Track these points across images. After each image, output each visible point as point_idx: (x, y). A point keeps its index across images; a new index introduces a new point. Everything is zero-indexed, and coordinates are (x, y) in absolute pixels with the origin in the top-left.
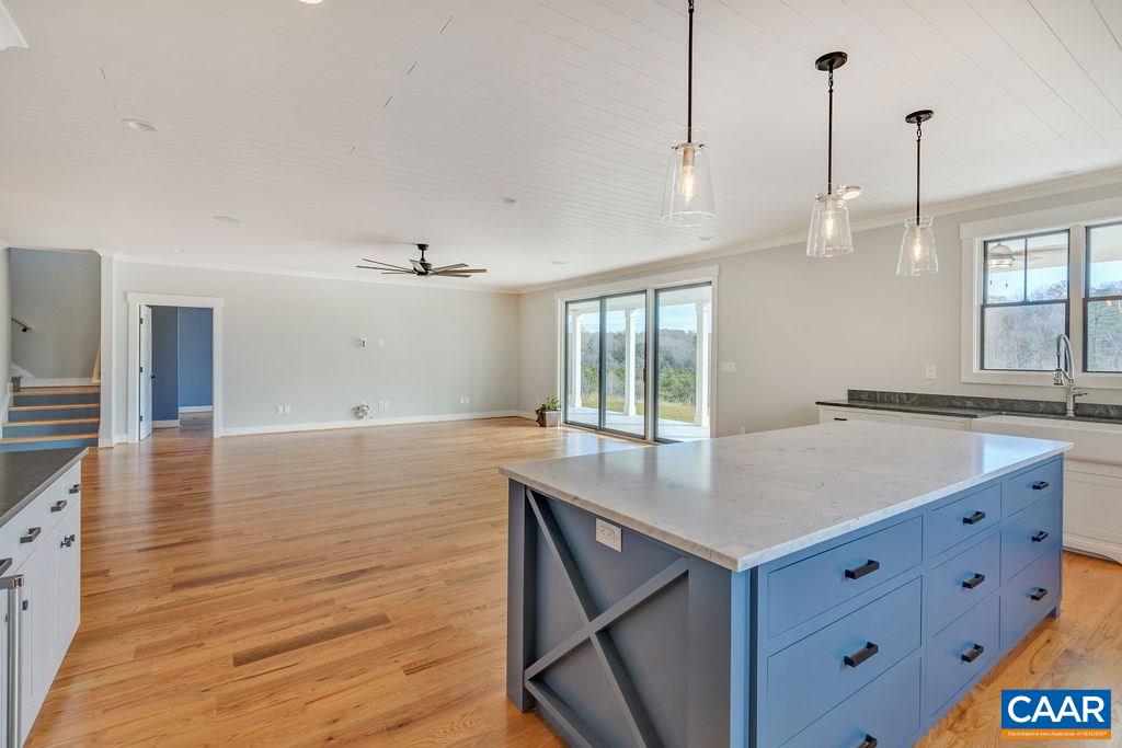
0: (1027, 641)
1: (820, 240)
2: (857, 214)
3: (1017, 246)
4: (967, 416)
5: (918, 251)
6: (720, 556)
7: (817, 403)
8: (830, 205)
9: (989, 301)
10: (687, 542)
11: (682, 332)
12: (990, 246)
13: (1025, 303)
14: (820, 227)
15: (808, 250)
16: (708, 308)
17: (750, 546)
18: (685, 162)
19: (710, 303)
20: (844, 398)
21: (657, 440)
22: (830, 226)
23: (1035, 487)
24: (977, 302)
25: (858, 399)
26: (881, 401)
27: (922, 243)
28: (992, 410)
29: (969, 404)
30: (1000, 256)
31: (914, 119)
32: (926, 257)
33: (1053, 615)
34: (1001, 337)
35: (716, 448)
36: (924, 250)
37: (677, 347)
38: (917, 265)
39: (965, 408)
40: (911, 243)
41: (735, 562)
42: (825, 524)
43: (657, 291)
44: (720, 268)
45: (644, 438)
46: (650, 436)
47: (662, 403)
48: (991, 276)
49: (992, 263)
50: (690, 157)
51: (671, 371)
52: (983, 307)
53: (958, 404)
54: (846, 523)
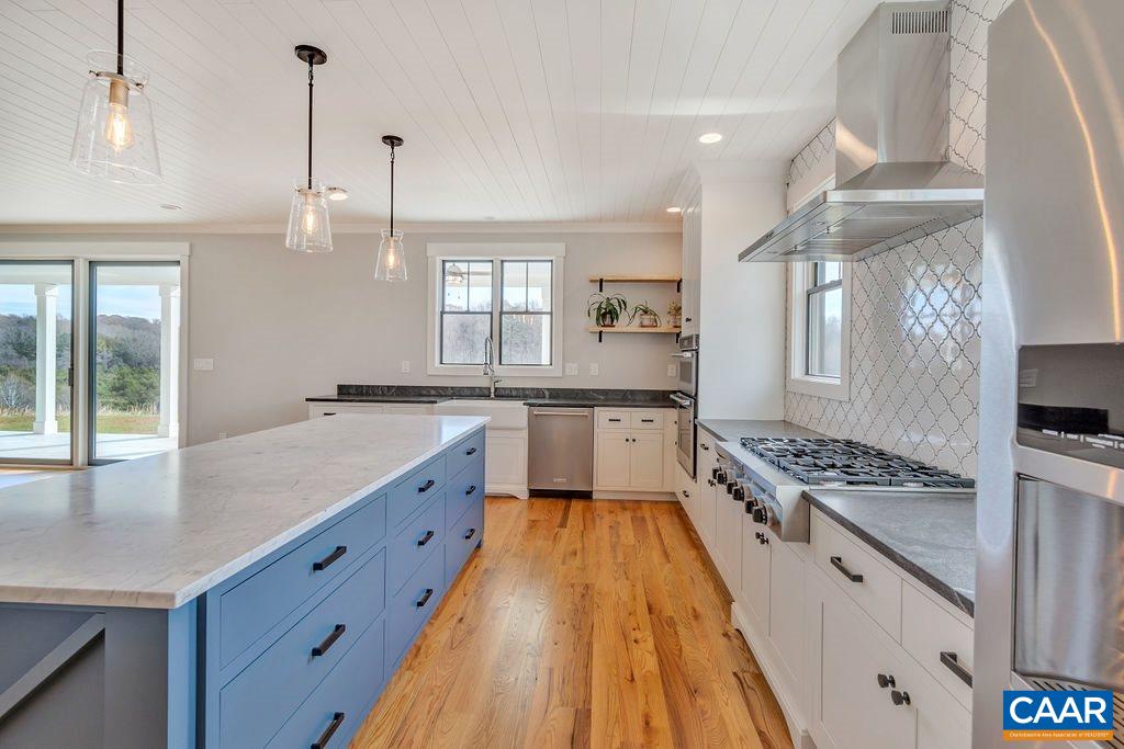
0: (464, 571)
1: (301, 234)
2: (338, 217)
3: (463, 267)
4: (429, 402)
5: (391, 260)
6: (151, 596)
7: (307, 400)
8: (310, 200)
9: (447, 309)
10: (101, 593)
11: (145, 321)
12: (448, 265)
13: (468, 312)
14: (300, 220)
15: (287, 241)
16: (176, 295)
17: (196, 572)
18: (113, 98)
19: (179, 289)
20: (333, 393)
21: (92, 463)
22: (310, 222)
23: (469, 453)
24: (438, 310)
25: (348, 393)
26: (368, 394)
27: (395, 253)
28: (445, 396)
29: (433, 392)
30: (454, 274)
31: (388, 141)
32: (398, 266)
33: (479, 546)
34: (459, 338)
35: (187, 462)
36: (396, 260)
37: (135, 340)
38: (391, 272)
39: (429, 396)
40: (386, 253)
41: (172, 597)
42: (292, 523)
43: (93, 265)
44: (191, 246)
45: (71, 463)
46: (81, 458)
47: (102, 413)
48: (447, 289)
49: (449, 278)
50: (121, 92)
51: (126, 369)
52: (442, 313)
53: (425, 392)
54: (314, 517)
